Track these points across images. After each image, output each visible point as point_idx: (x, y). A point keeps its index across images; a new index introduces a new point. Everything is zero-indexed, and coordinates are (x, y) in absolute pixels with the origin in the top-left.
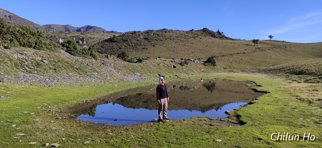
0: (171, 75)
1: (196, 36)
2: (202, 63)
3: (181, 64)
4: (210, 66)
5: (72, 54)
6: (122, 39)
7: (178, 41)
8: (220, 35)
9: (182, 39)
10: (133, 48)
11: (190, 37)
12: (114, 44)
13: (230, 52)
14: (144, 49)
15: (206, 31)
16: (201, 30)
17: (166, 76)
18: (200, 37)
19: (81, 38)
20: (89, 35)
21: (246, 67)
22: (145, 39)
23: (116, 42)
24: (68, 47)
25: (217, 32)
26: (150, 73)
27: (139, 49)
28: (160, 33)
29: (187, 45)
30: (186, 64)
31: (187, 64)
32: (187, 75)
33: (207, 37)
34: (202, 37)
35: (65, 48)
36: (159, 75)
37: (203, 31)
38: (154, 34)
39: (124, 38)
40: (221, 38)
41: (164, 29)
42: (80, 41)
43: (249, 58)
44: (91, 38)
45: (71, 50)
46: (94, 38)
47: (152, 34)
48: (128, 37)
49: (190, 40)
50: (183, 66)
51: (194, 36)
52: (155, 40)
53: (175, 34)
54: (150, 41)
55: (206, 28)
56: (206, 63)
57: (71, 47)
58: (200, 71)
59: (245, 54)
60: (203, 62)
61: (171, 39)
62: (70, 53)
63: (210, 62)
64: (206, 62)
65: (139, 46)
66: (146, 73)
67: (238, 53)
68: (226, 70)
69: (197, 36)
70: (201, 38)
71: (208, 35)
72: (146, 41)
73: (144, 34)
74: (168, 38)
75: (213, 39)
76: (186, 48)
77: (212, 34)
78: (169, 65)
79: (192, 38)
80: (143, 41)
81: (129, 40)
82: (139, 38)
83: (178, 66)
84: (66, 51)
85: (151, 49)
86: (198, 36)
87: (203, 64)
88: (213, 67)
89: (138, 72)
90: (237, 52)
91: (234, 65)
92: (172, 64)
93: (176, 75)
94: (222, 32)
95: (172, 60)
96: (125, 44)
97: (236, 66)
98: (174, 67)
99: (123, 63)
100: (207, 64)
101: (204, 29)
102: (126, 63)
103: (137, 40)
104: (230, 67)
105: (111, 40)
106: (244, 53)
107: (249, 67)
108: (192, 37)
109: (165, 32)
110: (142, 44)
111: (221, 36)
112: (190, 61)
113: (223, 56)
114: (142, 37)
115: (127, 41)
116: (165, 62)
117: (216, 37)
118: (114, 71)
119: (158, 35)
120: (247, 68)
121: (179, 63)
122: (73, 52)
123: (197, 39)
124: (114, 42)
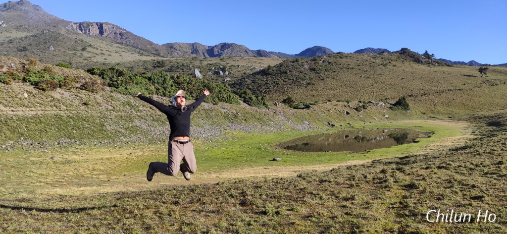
0: (342, 124)
1: (388, 62)
2: (389, 106)
3: (356, 109)
4: (399, 111)
5: (249, 105)
6: (280, 71)
7: (359, 71)
8: (428, 59)
9: (366, 68)
10: (295, 84)
11: (379, 65)
12: (269, 78)
13: (438, 88)
14: (309, 84)
15: (405, 52)
16: (398, 51)
17: (336, 124)
18: (394, 63)
19: (222, 67)
20: (231, 63)
21: (458, 111)
22: (311, 69)
23: (271, 74)
24: (244, 98)
25: (424, 55)
26: (319, 121)
27: (303, 84)
28: (333, 60)
29: (371, 77)
30: (364, 108)
31: (366, 109)
32: (362, 123)
33: (406, 64)
34: (398, 64)
35: (242, 99)
36: (328, 123)
37: (401, 54)
38: (324, 61)
39: (283, 69)
40: (429, 63)
41: (339, 53)
42: (221, 72)
43: (466, 97)
44: (234, 67)
45: (248, 101)
46: (238, 66)
47: (321, 62)
48: (288, 67)
49: (378, 69)
50: (359, 111)
51: (385, 62)
52: (326, 70)
53: (355, 61)
54: (317, 73)
55: (405, 49)
56: (393, 107)
57: (247, 97)
58: (383, 118)
59: (461, 92)
60: (391, 104)
61: (348, 69)
62: (247, 104)
63: (400, 105)
64: (395, 105)
65: (303, 80)
66: (315, 122)
67: (451, 90)
68: (425, 115)
69: (390, 63)
70: (395, 66)
71: (408, 58)
72: (313, 72)
73: (310, 62)
74: (344, 66)
75: (416, 65)
76: (371, 82)
77: (415, 58)
78: (342, 111)
79: (382, 66)
80: (309, 72)
81: (288, 72)
82: (302, 69)
83: (353, 112)
84: (244, 102)
85: (318, 84)
86: (392, 62)
87: (390, 108)
88: (404, 112)
89: (306, 120)
90: (449, 88)
91: (439, 109)
92: (345, 110)
93: (348, 124)
94: (433, 55)
95: (346, 103)
96: (283, 78)
97: (442, 110)
98: (348, 113)
99: (291, 111)
100: (396, 108)
101: (403, 49)
102: (293, 111)
103: (300, 72)
104: (432, 112)
105: (264, 72)
106: (460, 90)
107: (462, 112)
108: (382, 64)
109: (341, 57)
110: (307, 77)
111: (430, 61)
112: (371, 104)
113: (425, 95)
114: (306, 66)
115: (286, 73)
116: (336, 107)
117: (422, 63)
118: (285, 120)
119: (329, 63)
120: (459, 113)
121: (354, 109)
122: (250, 103)
123: (389, 67)
124: (269, 74)
